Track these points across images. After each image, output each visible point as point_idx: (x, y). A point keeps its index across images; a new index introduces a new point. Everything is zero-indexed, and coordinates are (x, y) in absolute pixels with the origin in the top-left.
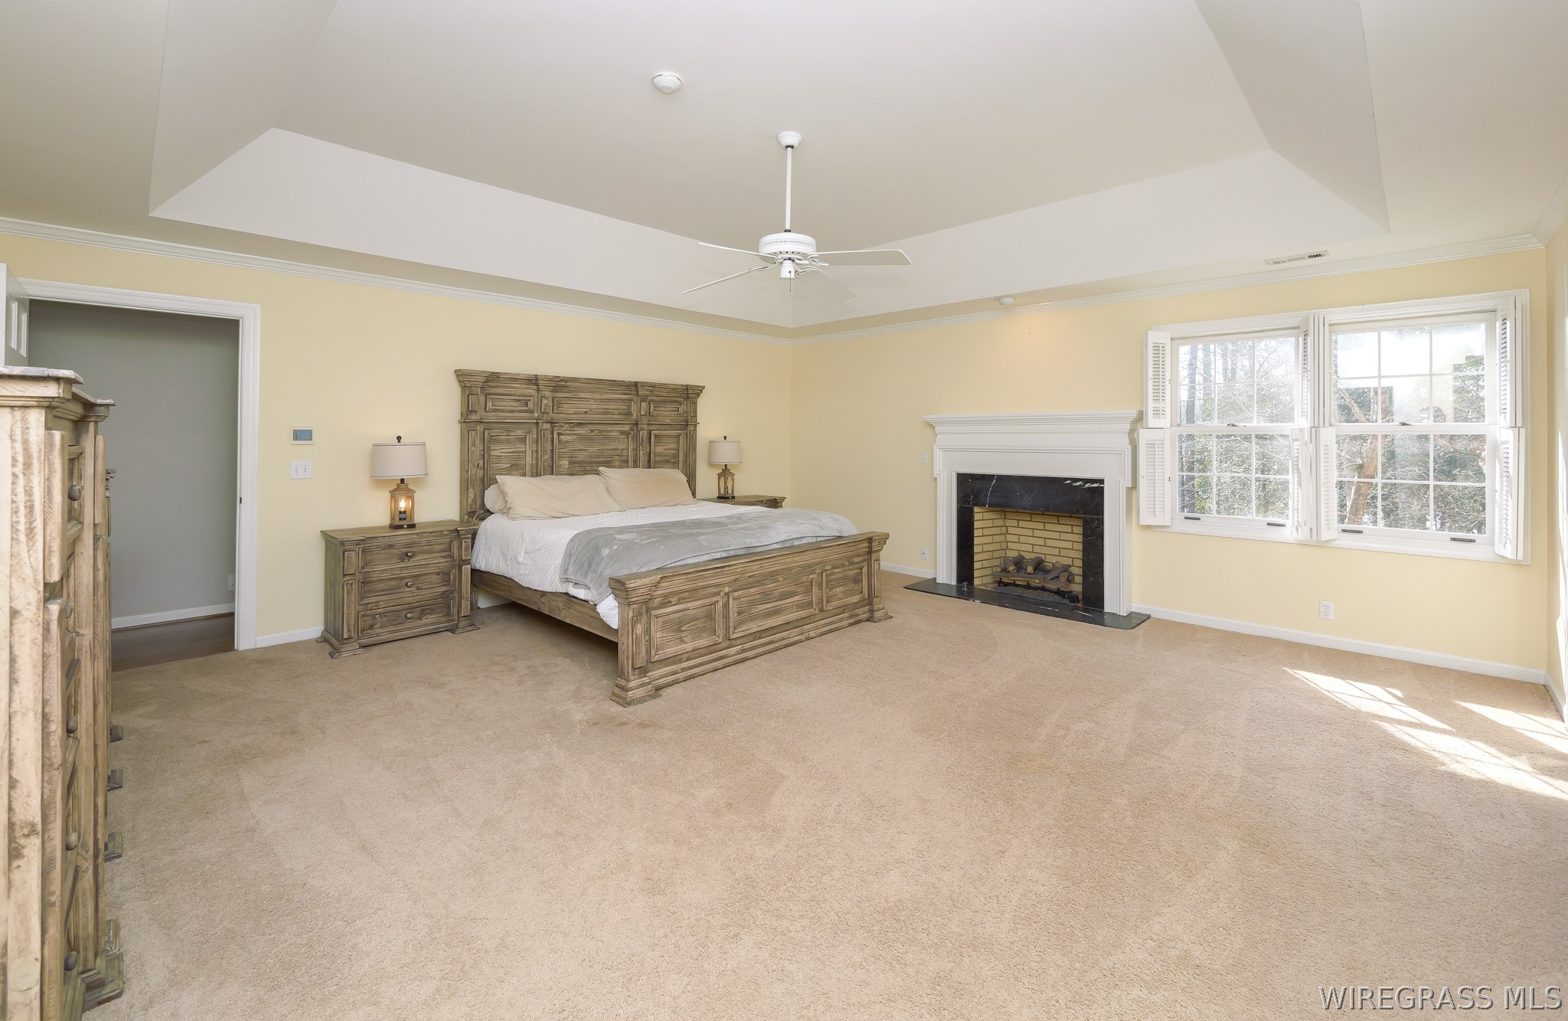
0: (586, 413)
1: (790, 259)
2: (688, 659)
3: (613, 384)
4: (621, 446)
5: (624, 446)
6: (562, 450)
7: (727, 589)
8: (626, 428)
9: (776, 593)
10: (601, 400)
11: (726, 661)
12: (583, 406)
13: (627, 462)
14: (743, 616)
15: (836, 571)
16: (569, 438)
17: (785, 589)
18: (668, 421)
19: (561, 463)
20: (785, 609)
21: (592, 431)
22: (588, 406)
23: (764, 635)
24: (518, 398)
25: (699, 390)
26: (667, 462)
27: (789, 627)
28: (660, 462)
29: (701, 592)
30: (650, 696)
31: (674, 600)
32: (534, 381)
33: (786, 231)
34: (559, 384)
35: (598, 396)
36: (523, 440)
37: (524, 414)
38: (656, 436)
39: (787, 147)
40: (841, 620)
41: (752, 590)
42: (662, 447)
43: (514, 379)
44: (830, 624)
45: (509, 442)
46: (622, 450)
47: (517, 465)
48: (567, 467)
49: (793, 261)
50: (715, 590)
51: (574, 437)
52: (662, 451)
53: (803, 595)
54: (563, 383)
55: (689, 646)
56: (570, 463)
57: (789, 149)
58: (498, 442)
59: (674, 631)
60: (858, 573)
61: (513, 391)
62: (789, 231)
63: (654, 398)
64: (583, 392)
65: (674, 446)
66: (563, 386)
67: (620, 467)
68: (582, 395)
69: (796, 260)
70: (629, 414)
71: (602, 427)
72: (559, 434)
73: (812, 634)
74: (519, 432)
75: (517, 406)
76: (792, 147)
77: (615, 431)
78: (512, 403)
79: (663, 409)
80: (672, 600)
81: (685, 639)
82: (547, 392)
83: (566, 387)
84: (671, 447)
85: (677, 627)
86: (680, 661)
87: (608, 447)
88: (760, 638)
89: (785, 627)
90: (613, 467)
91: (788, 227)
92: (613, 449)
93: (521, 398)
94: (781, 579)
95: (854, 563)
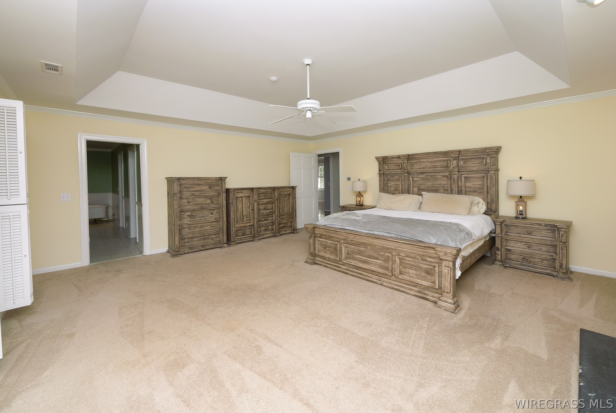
0: (424, 168)
1: (309, 110)
2: (328, 260)
3: (436, 154)
4: (443, 183)
5: (446, 183)
6: (414, 184)
7: (342, 241)
8: (447, 174)
9: (367, 254)
10: (431, 162)
11: (339, 269)
12: (423, 165)
13: (447, 190)
14: (350, 256)
15: (407, 258)
16: (417, 179)
17: (371, 254)
18: (474, 169)
19: (414, 189)
20: (372, 263)
21: (427, 176)
22: (426, 164)
23: (359, 269)
24: (395, 164)
25: (497, 150)
26: (475, 191)
27: (373, 273)
28: (469, 191)
29: (333, 239)
30: (311, 263)
31: (324, 237)
32: (399, 157)
33: (308, 99)
34: (409, 157)
35: (430, 160)
36: (398, 180)
37: (399, 170)
38: (465, 178)
39: (307, 65)
40: (412, 290)
41: (352, 246)
42: (471, 183)
43: (393, 157)
44: (401, 286)
45: (394, 181)
46: (445, 184)
47: (397, 189)
48: (417, 191)
49: (311, 111)
50: (338, 240)
51: (420, 178)
52: (471, 185)
53: (383, 262)
54: (412, 157)
55: (327, 256)
56: (418, 189)
57: (308, 66)
58: (390, 181)
59: (324, 248)
60: (431, 269)
61: (394, 162)
62: (309, 99)
63: (464, 157)
64: (422, 159)
65: (480, 183)
66: (413, 158)
67: (443, 193)
68: (422, 160)
69: (312, 111)
70: (447, 167)
71: (433, 174)
72: (413, 178)
73: (385, 284)
74: (396, 177)
75: (396, 167)
76: (309, 65)
77: (439, 176)
78: (394, 166)
79: (470, 163)
80: (323, 237)
81: (327, 252)
82: (405, 161)
83: (414, 158)
84: (477, 183)
85: (325, 247)
86: (325, 259)
87: (437, 183)
88: (357, 269)
89: (371, 272)
90: (440, 192)
91: (308, 97)
92: (439, 184)
93: (396, 164)
94: (369, 248)
95: (426, 260)
